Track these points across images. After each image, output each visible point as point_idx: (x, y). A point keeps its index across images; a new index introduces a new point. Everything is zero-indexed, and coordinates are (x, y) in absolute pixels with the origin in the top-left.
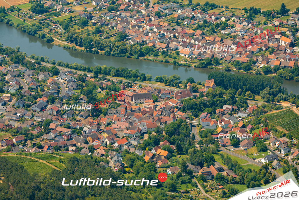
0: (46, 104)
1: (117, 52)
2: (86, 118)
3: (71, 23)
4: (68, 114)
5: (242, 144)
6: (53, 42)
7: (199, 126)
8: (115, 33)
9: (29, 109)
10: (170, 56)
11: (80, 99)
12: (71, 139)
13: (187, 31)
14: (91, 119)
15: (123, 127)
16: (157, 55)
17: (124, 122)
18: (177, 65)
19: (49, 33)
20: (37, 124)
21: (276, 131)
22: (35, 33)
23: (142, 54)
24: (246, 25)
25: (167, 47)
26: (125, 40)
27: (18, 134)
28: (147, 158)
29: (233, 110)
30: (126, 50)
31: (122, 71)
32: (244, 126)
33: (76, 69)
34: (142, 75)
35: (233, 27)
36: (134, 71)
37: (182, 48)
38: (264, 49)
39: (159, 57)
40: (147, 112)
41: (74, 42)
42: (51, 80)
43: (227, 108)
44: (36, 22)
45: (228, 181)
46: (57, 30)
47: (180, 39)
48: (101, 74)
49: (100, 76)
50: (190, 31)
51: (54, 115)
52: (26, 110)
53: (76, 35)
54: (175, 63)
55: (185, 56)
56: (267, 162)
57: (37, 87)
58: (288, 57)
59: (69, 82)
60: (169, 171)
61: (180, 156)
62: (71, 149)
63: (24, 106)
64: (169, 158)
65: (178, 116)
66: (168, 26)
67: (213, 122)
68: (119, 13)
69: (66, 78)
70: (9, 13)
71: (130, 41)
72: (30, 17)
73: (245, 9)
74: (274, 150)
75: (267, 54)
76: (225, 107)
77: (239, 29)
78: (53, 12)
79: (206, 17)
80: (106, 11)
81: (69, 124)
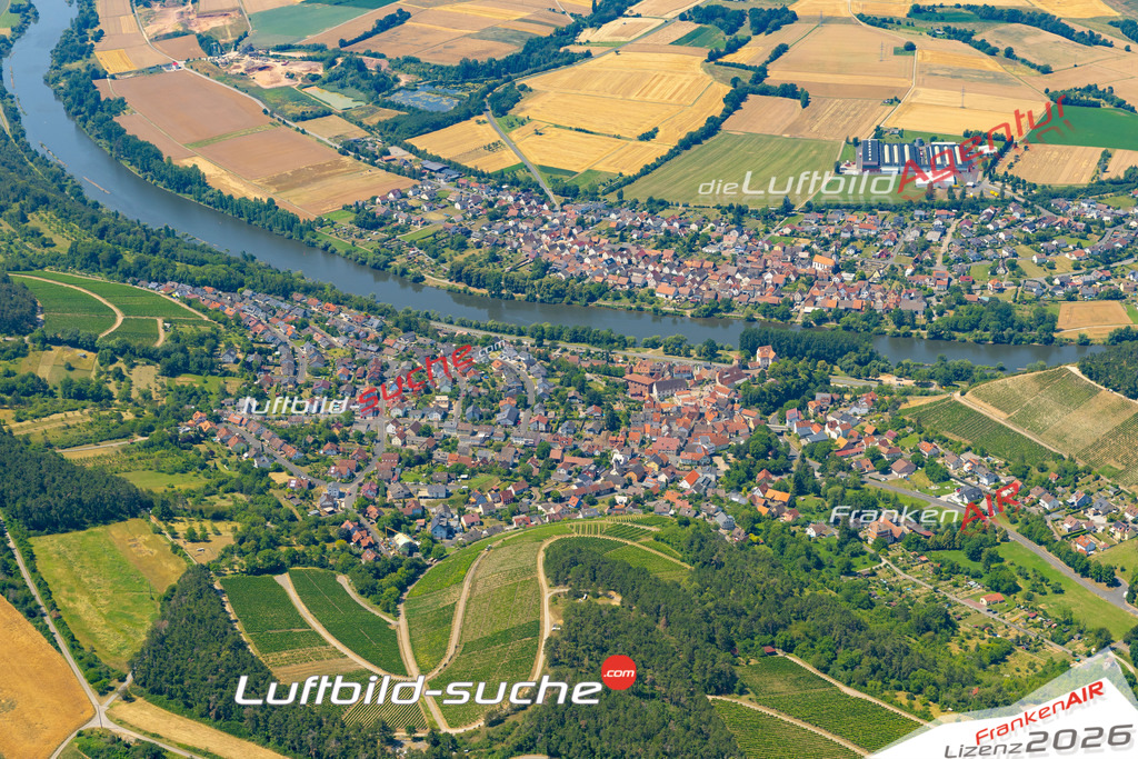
0: (515, 410)
2: (600, 433)
3: (437, 244)
4: (567, 428)
5: (894, 467)
6: (425, 282)
7: (790, 435)
8: (523, 259)
10: (642, 299)
11: (570, 398)
12: (597, 477)
13: (646, 252)
14: (609, 434)
17: (668, 436)
18: (659, 314)
19: (410, 265)
20: (523, 452)
21: (946, 440)
23: (592, 298)
26: (548, 272)
28: (763, 510)
29: (833, 400)
32: (876, 433)
34: (619, 337)
37: (654, 282)
38: (793, 279)
39: (623, 301)
41: (465, 280)
42: (500, 364)
43: (823, 398)
44: (377, 246)
47: (641, 267)
50: (650, 251)
51: (542, 431)
52: (490, 424)
55: (667, 296)
56: (966, 501)
57: (481, 379)
58: (843, 292)
59: (530, 363)
60: (811, 532)
61: (802, 498)
62: (619, 499)
63: (481, 417)
64: (791, 504)
65: (748, 418)
66: (609, 242)
67: (816, 426)
68: (511, 223)
69: (519, 357)
70: (317, 229)
71: (560, 274)
72: (361, 236)
73: (719, 207)
74: (962, 478)
75: (802, 286)
76: (819, 396)
77: (731, 243)
78: (394, 225)
79: (665, 225)
80: (486, 220)
81: (575, 447)
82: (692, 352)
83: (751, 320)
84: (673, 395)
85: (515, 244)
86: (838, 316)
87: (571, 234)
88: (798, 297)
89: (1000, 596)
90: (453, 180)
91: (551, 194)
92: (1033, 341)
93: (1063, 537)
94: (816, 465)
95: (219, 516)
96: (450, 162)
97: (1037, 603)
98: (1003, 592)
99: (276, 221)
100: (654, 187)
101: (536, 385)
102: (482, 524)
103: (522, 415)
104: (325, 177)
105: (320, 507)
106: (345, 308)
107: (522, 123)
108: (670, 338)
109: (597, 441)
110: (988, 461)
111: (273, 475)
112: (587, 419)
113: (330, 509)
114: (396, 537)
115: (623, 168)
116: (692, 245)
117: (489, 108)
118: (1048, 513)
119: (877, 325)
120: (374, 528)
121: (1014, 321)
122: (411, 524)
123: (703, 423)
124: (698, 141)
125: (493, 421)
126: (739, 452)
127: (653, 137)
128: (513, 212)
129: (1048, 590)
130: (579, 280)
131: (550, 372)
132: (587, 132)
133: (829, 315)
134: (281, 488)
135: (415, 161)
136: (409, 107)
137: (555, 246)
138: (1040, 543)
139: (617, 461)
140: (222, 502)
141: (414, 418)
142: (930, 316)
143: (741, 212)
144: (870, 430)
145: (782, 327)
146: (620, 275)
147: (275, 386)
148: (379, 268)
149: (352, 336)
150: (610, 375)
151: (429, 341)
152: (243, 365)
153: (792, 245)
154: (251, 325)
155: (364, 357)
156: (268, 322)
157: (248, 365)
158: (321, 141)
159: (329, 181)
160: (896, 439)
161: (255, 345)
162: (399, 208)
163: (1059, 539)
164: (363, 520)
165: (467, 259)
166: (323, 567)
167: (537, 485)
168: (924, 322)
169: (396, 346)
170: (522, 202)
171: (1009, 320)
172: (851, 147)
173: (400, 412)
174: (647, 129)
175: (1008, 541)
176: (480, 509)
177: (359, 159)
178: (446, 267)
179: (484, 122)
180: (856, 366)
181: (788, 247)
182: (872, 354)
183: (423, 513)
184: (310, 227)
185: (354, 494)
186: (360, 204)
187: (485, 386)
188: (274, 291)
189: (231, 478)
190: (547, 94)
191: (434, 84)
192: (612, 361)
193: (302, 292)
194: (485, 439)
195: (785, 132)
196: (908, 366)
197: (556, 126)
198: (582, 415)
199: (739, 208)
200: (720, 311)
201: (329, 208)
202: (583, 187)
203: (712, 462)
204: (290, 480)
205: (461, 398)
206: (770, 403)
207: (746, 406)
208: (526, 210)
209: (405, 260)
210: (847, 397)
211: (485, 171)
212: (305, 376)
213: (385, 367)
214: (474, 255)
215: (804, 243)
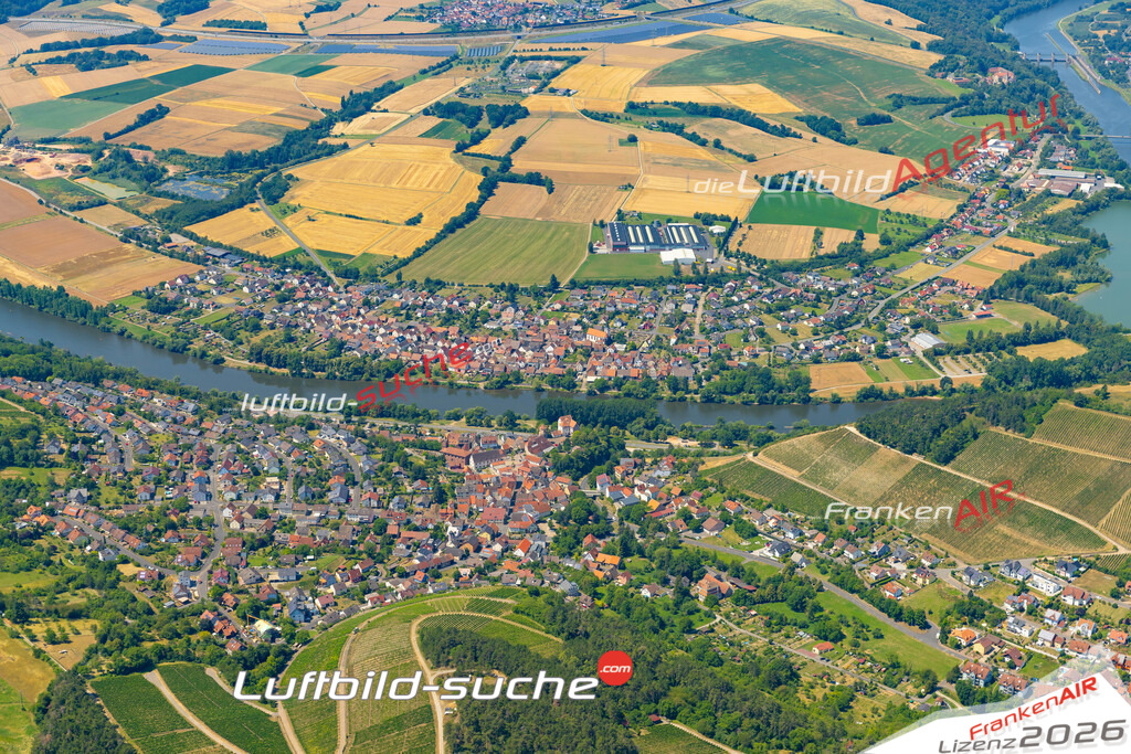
3: (232, 326)
5: (705, 526)
6: (225, 363)
8: (317, 339)
10: (436, 374)
11: (395, 474)
13: (433, 330)
17: (493, 506)
19: (208, 347)
20: (359, 528)
26: (343, 351)
29: (636, 465)
32: (682, 493)
38: (572, 350)
41: (266, 361)
42: (322, 443)
43: (626, 463)
44: (173, 330)
46: (217, 341)
50: (438, 329)
51: (374, 508)
52: (323, 503)
56: (777, 554)
57: (306, 458)
58: (618, 361)
59: (350, 441)
60: (645, 593)
61: (629, 559)
62: (464, 571)
63: (313, 496)
64: (622, 566)
65: (563, 485)
66: (397, 321)
67: (626, 490)
68: (300, 305)
69: (338, 435)
70: (110, 315)
71: (355, 352)
72: (155, 321)
73: (491, 286)
74: (769, 534)
75: (580, 357)
76: (623, 461)
77: (510, 319)
78: (186, 309)
79: (445, 303)
80: (277, 304)
81: (409, 522)
82: (493, 422)
83: (539, 390)
84: (488, 466)
85: (308, 325)
86: (619, 385)
87: (358, 314)
88: (579, 367)
89: (829, 644)
90: (237, 265)
91: (333, 276)
92: (793, 401)
93: (872, 585)
94: (635, 527)
95: (75, 615)
96: (231, 248)
97: (864, 649)
98: (831, 641)
99: (69, 309)
100: (428, 268)
101: (361, 463)
102: (336, 604)
103: (351, 492)
104: (111, 264)
105: (174, 597)
106: (157, 393)
107: (294, 210)
108: (470, 410)
109: (427, 514)
110: (789, 516)
111: (120, 567)
112: (414, 493)
113: (184, 599)
114: (257, 624)
115: (396, 251)
116: (475, 321)
117: (260, 196)
118: (854, 563)
119: (654, 391)
120: (233, 615)
121: (774, 384)
122: (267, 609)
123: (523, 492)
124: (461, 225)
125: (326, 500)
126: (563, 518)
127: (419, 222)
128: (300, 294)
129: (870, 635)
130: (374, 358)
131: (370, 450)
132: (357, 218)
133: (611, 383)
134: (131, 580)
135: (197, 247)
136: (183, 197)
137: (346, 325)
138: (852, 591)
139: (452, 534)
140: (75, 600)
141: (248, 501)
142: (700, 381)
143: (513, 289)
144: (676, 491)
145: (568, 396)
146: (412, 352)
147: (104, 475)
148: (179, 351)
149: (169, 420)
150: (426, 449)
151: (246, 422)
152: (69, 456)
153: (564, 319)
154: (69, 414)
155: (188, 441)
156: (85, 410)
157: (74, 456)
158: (101, 230)
159: (114, 268)
160: (702, 499)
161: (78, 435)
162: (188, 292)
163: (869, 586)
164: (221, 609)
165: (264, 341)
166: (190, 660)
167: (382, 562)
168: (696, 387)
169: (215, 429)
170: (307, 285)
171: (770, 383)
172: (598, 229)
173: (234, 496)
174: (411, 214)
175: (823, 590)
176: (332, 589)
177: (142, 246)
178: (245, 348)
179: (258, 210)
180: (646, 431)
181: (561, 320)
182: (658, 419)
183: (279, 598)
184: (104, 313)
185: (205, 582)
186: (150, 289)
187: (311, 466)
188: (84, 378)
189: (80, 574)
190: (312, 182)
191: (201, 175)
192: (421, 435)
193: (113, 378)
194: (321, 518)
195: (537, 216)
196: (691, 429)
197: (327, 213)
198: (409, 489)
199: (511, 286)
200: (510, 382)
201: (118, 294)
202: (363, 269)
203: (538, 530)
204: (140, 572)
205: (291, 479)
206: (578, 469)
207: (557, 474)
208: (313, 292)
209: (202, 343)
210: (649, 461)
211: (268, 256)
212: (132, 464)
213: (210, 450)
214: (269, 336)
215: (575, 317)
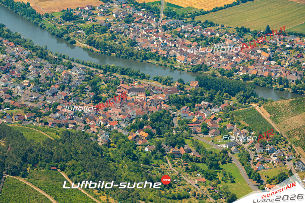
0: (57, 90)
1: (125, 55)
2: (88, 104)
3: (93, 30)
4: (74, 99)
5: (210, 132)
6: (76, 44)
7: (179, 117)
8: (127, 40)
9: (43, 93)
10: (169, 62)
11: (85, 89)
12: (73, 119)
13: (186, 42)
14: (92, 104)
15: (117, 112)
16: (158, 60)
17: (119, 108)
18: (173, 68)
19: (73, 36)
20: (47, 105)
21: (239, 124)
22: (62, 36)
23: (146, 58)
24: (236, 41)
25: (168, 54)
26: (134, 46)
27: (30, 112)
28: (130, 138)
29: (209, 106)
30: (133, 53)
31: (126, 70)
32: (215, 119)
33: (90, 66)
34: (142, 74)
35: (224, 41)
36: (136, 70)
37: (179, 55)
38: (246, 61)
39: (160, 61)
40: (138, 102)
41: (92, 45)
42: (65, 72)
43: (204, 104)
44: (64, 28)
45: (192, 160)
46: (80, 35)
47: (179, 49)
48: (109, 71)
49: (108, 73)
50: (188, 42)
51: (63, 100)
52: (41, 94)
53: (94, 39)
54: (171, 67)
55: (181, 62)
56: (228, 147)
57: (53, 77)
60: (147, 149)
61: (158, 138)
62: (71, 126)
63: (39, 90)
65: (164, 107)
67: (190, 114)
68: (133, 24)
69: (78, 72)
70: (44, 18)
72: (61, 23)
73: (237, 28)
75: (248, 65)
77: (229, 43)
78: (79, 20)
79: (204, 33)
80: (123, 22)
83: (214, 75)
84: (137, 95)
85: (127, 33)
88: (241, 68)
91: (162, 14)
106: (19, 46)
110: (250, 133)
115: (206, 7)
116: (210, 42)
118: (256, 154)
126: (145, 118)
130: (146, 51)
131: (88, 79)
138: (243, 165)
141: (10, 87)
143: (245, 31)
144: (212, 117)
146: (165, 51)
162: (87, 13)
169: (28, 62)
170: (145, 17)
173: (4, 84)
175: (231, 162)
176: (6, 121)
182: (252, 93)
186: (69, 10)
187: (52, 80)
194: (34, 99)
198: (86, 96)
201: (56, 11)
202: (180, 13)
203: (130, 121)
208: (144, 20)
215: (265, 47)
